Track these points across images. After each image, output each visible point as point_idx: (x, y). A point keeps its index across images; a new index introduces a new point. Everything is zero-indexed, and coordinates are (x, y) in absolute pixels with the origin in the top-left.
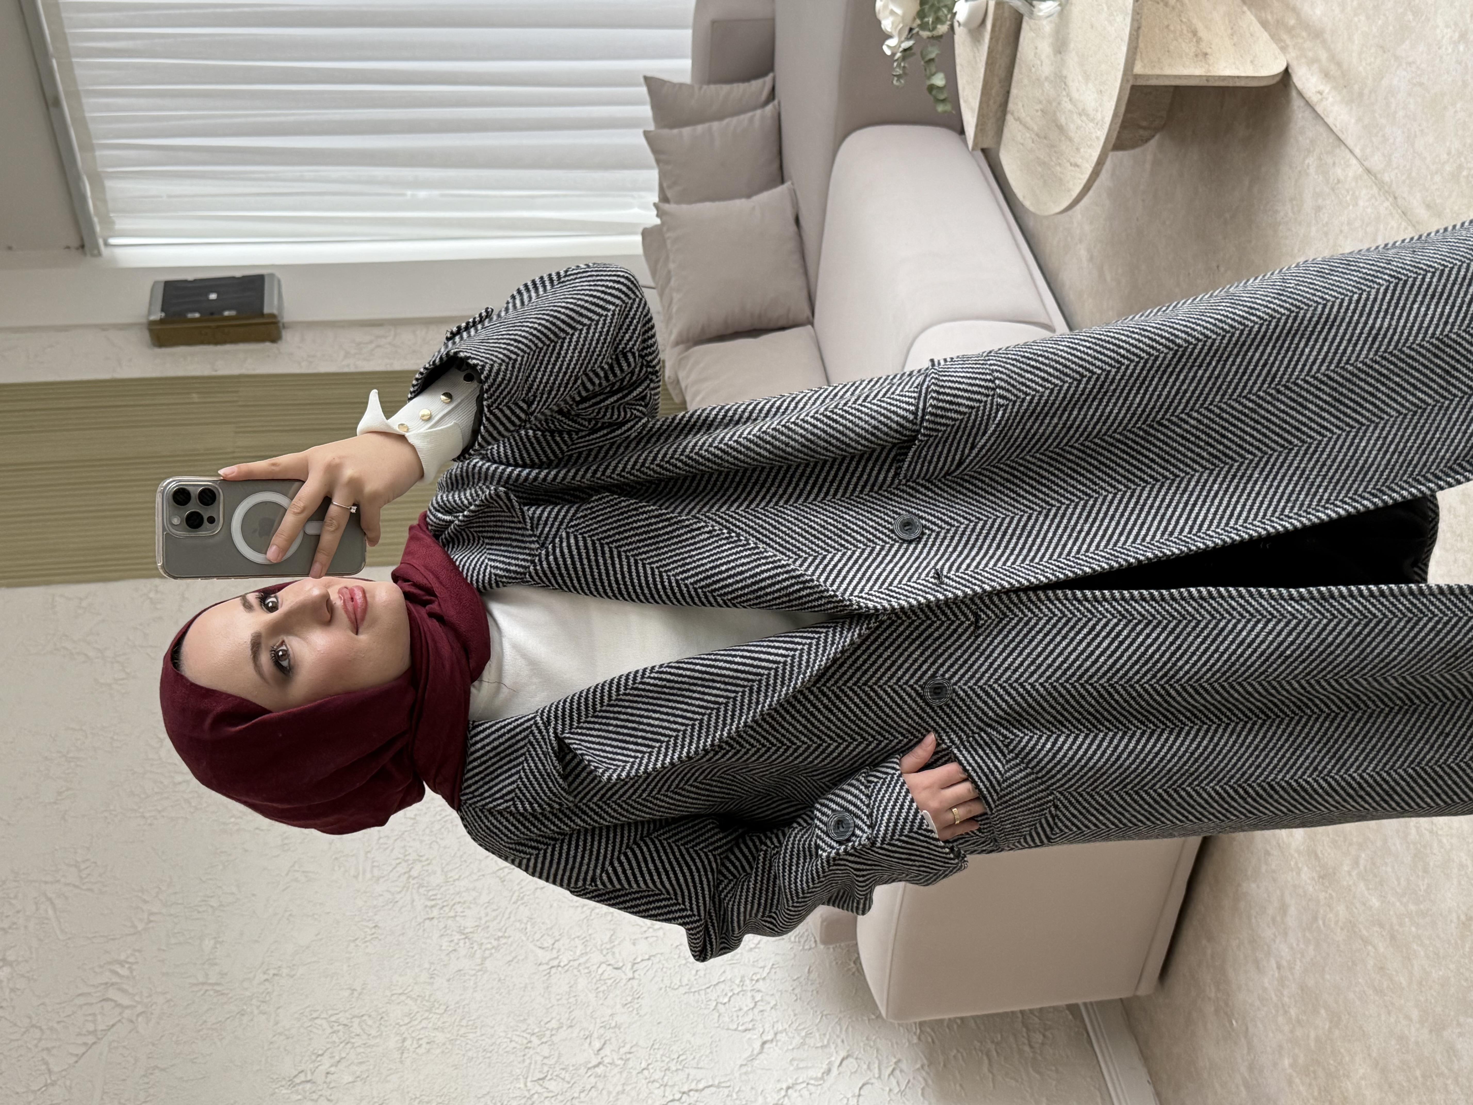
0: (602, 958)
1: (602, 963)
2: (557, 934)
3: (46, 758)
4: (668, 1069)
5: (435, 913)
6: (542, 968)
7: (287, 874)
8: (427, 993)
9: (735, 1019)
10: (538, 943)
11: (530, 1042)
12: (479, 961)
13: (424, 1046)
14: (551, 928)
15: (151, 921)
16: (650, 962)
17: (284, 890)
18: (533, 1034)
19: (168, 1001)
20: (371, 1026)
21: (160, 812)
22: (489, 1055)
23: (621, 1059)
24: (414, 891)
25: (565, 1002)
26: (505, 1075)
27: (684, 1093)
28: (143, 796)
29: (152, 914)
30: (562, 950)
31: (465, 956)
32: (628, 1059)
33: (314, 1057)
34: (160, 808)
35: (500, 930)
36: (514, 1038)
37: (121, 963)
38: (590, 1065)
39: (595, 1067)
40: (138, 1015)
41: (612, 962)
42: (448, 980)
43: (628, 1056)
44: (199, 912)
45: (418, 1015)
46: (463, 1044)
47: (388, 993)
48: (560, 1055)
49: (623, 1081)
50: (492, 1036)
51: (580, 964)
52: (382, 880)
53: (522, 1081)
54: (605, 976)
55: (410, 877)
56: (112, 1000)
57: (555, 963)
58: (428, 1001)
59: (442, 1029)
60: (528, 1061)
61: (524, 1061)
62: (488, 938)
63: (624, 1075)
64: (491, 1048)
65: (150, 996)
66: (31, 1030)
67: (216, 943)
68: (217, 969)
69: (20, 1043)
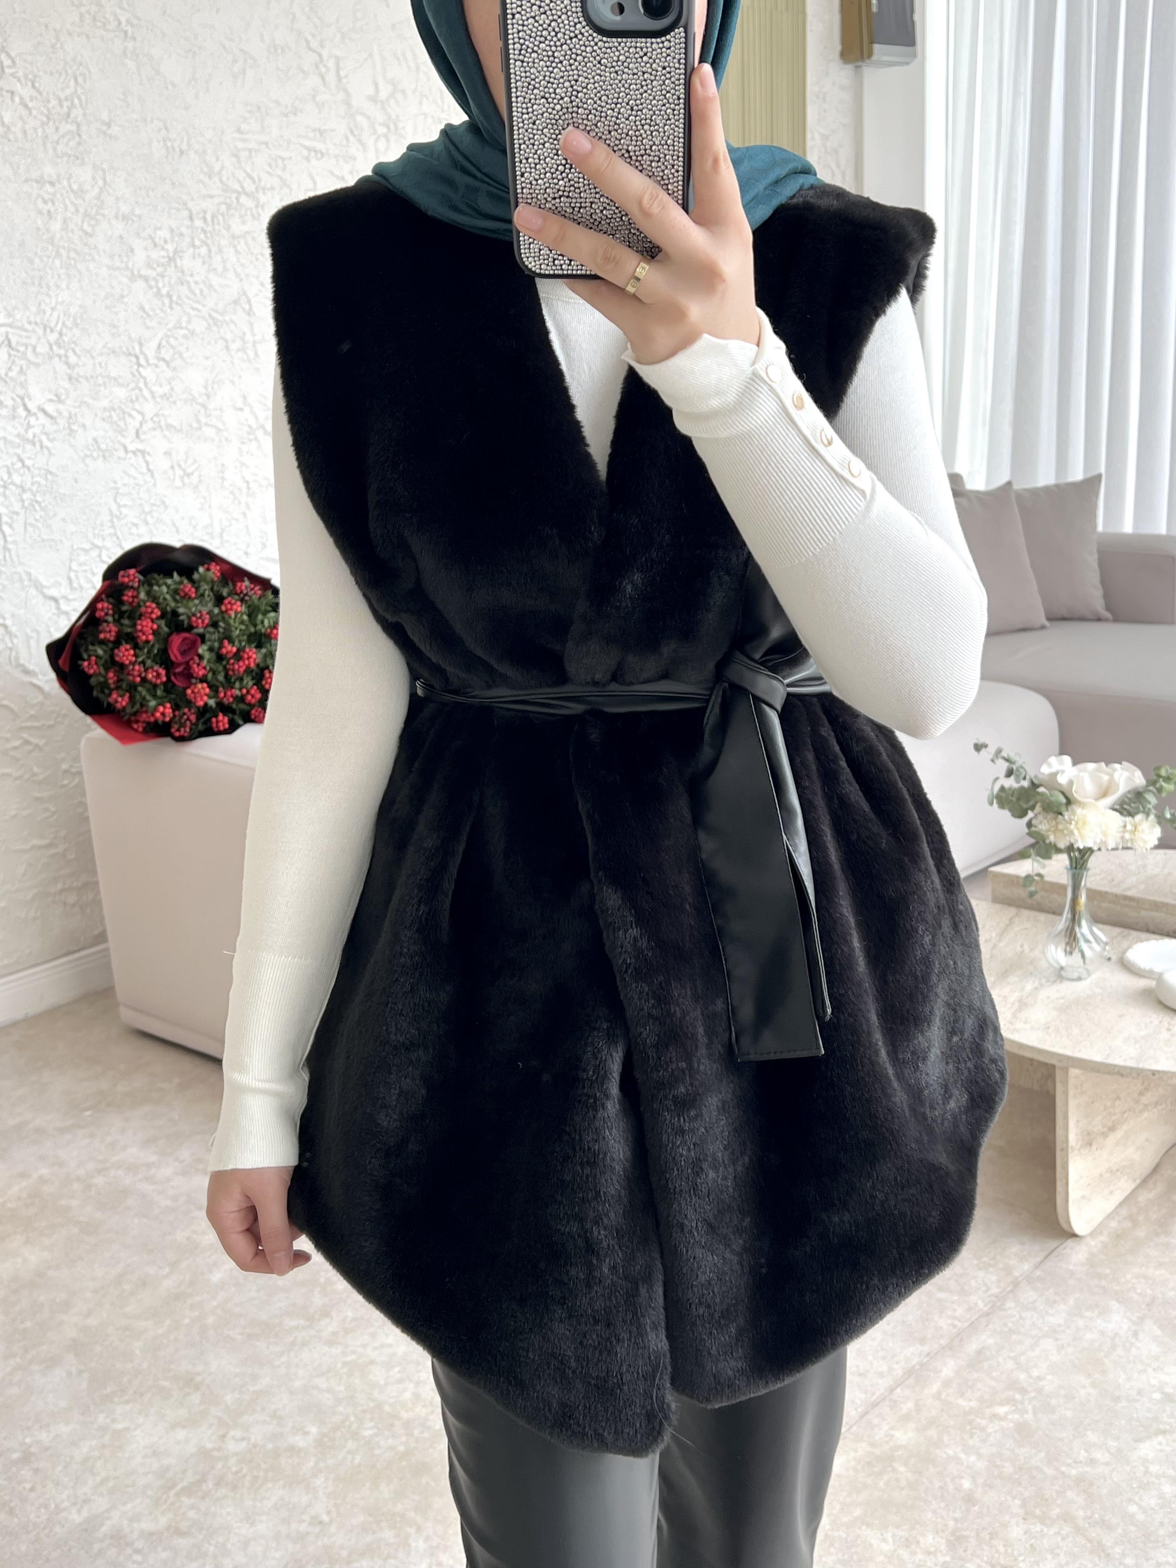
2: (175, 364)
6: (137, 346)
7: (241, 50)
8: (106, 212)
10: (164, 343)
35: (179, 297)
36: (55, 314)
38: (26, 400)
39: (25, 405)
41: (145, 428)
42: (121, 237)
43: (38, 444)
45: (81, 201)
46: (48, 253)
47: (104, 166)
48: (37, 365)
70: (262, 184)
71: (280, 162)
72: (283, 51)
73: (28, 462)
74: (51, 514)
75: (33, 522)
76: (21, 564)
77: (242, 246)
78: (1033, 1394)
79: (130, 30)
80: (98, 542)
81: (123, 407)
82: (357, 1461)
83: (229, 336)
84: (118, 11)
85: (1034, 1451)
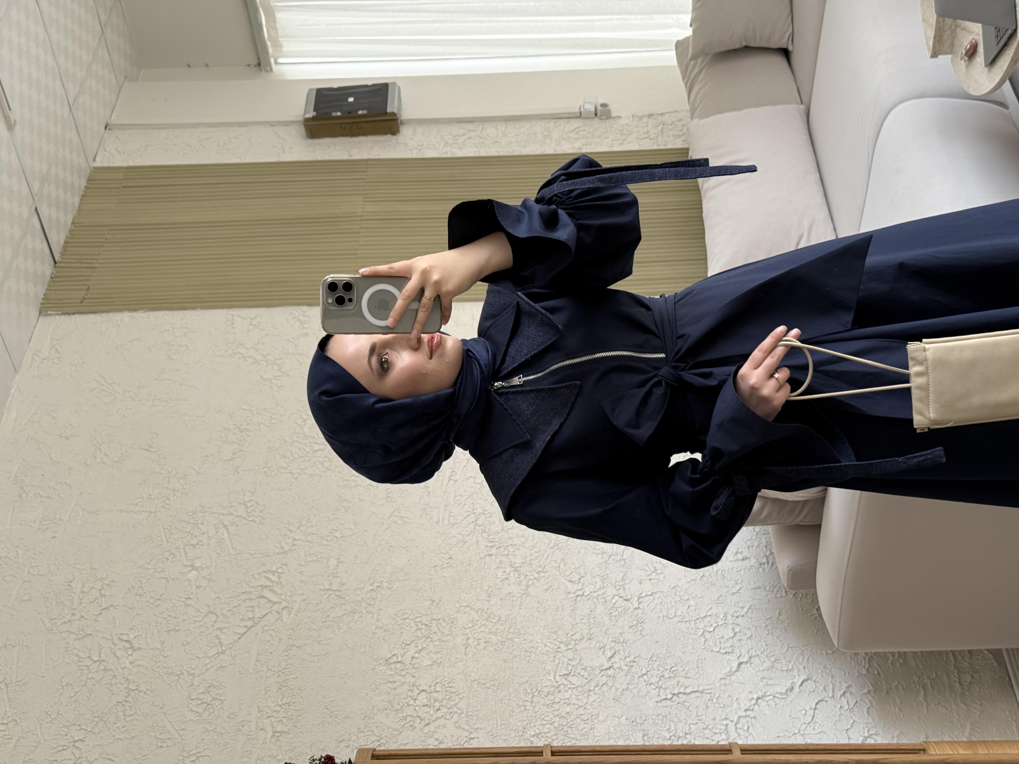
0: (616, 592)
1: (616, 595)
2: (582, 572)
3: (225, 429)
4: (663, 676)
5: (494, 551)
6: (570, 596)
7: (389, 518)
8: (486, 608)
9: (718, 644)
10: (568, 578)
11: (559, 648)
12: (524, 588)
13: (482, 644)
14: (578, 568)
15: (294, 545)
16: (653, 597)
17: (386, 529)
18: (561, 642)
19: (304, 600)
20: (444, 627)
21: (302, 470)
22: (528, 654)
23: (627, 665)
24: (479, 535)
25: (586, 621)
26: (540, 669)
27: (674, 694)
28: (291, 458)
29: (295, 540)
30: (586, 584)
31: (514, 583)
32: (632, 666)
33: (403, 646)
34: (302, 467)
35: (540, 567)
36: (548, 644)
37: (273, 573)
38: (603, 668)
39: (607, 669)
40: (283, 609)
41: (623, 595)
42: (501, 599)
43: (632, 664)
44: (327, 540)
45: (479, 622)
46: (511, 646)
47: (458, 606)
48: (581, 659)
49: (627, 681)
50: (532, 641)
51: (598, 595)
52: (455, 526)
53: (552, 674)
54: (618, 605)
55: (476, 525)
56: (265, 597)
57: (581, 593)
58: (486, 613)
59: (496, 634)
60: (557, 661)
61: (554, 661)
62: (531, 571)
63: (629, 677)
64: (530, 650)
65: (292, 596)
66: (210, 615)
67: (338, 562)
68: (338, 580)
69: (202, 623)
74: (679, 661)
75: (685, 672)
76: (714, 683)
79: (376, 585)
84: (364, 591)
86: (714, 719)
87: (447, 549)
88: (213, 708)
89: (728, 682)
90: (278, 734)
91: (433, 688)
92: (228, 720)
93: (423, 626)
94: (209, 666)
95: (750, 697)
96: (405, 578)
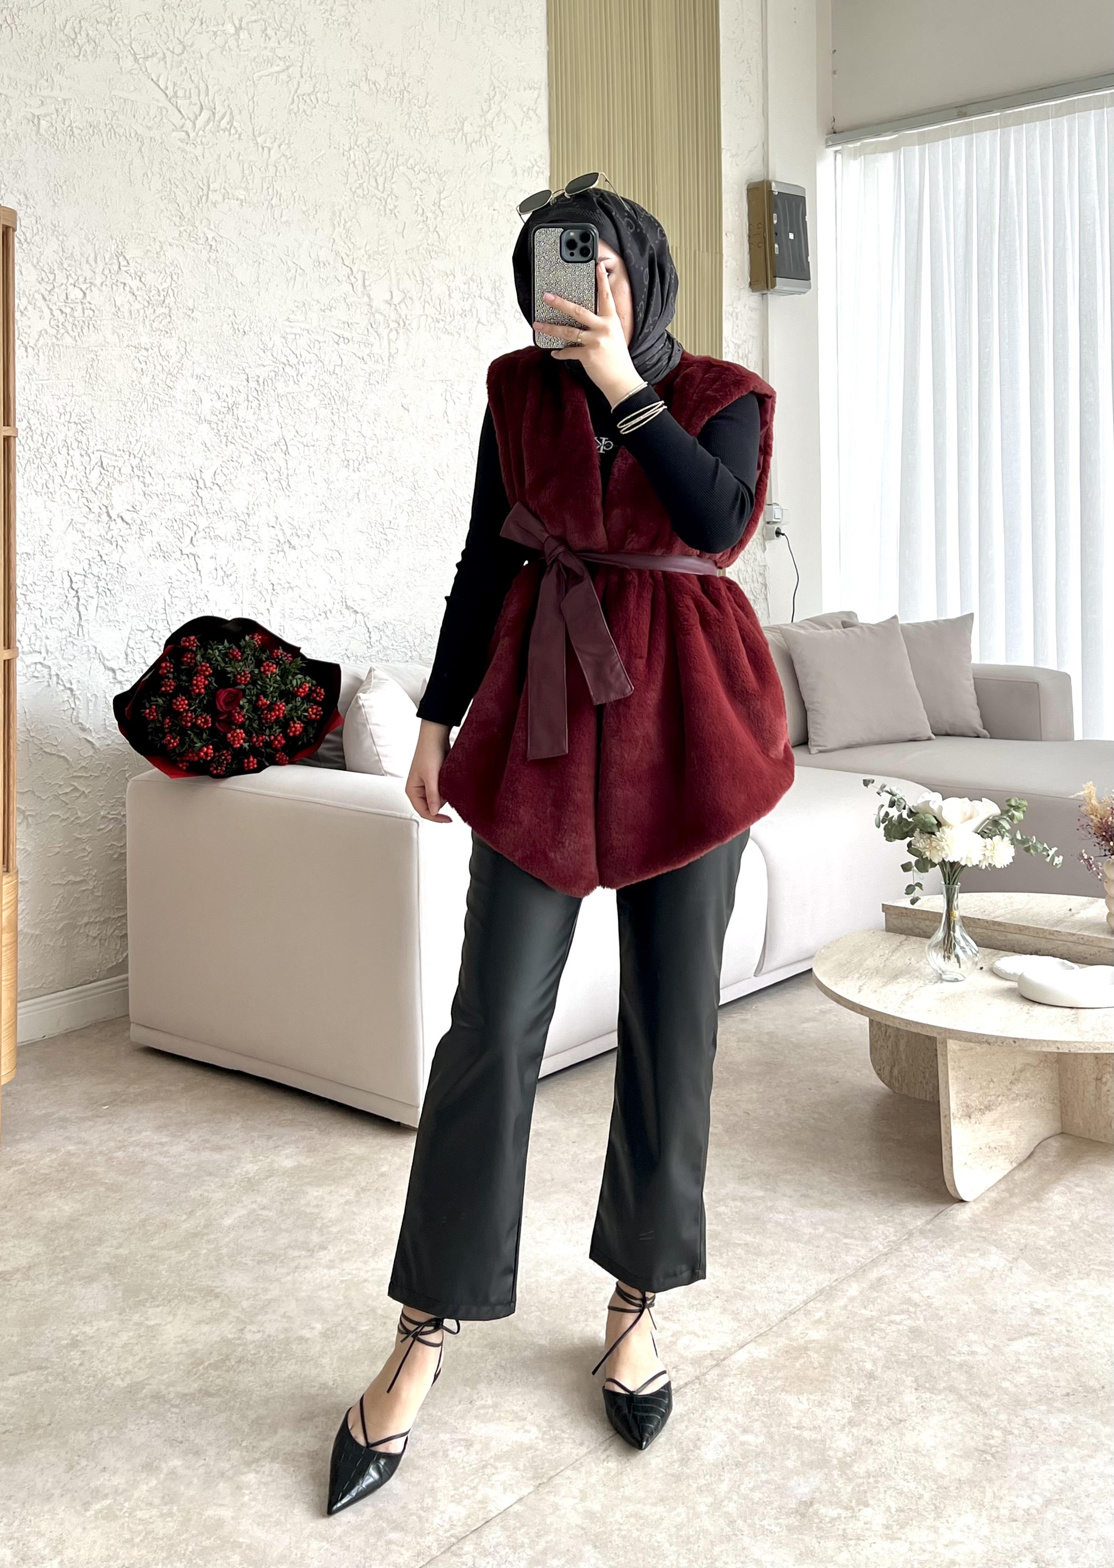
1: (197, 526)
4: (99, 580)
5: (252, 384)
6: (197, 473)
8: (184, 372)
9: (139, 646)
10: (219, 471)
11: (135, 457)
12: (208, 418)
13: (140, 366)
15: (263, 149)
16: (195, 571)
17: (281, 259)
18: (141, 460)
20: (161, 323)
22: (127, 420)
23: (112, 537)
24: (272, 368)
25: (166, 491)
26: (109, 433)
27: (77, 592)
30: (212, 492)
31: (213, 406)
32: (111, 544)
35: (233, 438)
36: (139, 444)
37: (230, 122)
38: (109, 508)
39: (107, 512)
40: (187, 133)
41: (198, 536)
42: (194, 391)
43: (114, 544)
44: (268, 188)
45: (166, 363)
46: (138, 399)
47: (187, 339)
49: (93, 537)
50: (143, 424)
51: (198, 506)
52: (284, 341)
53: (102, 448)
54: (186, 529)
55: (285, 365)
56: (201, 112)
58: (178, 372)
59: (152, 382)
60: (118, 453)
61: (119, 450)
62: (227, 427)
63: (98, 539)
66: (181, 46)
67: (241, 200)
68: (220, 200)
69: (171, 37)
70: (302, 360)
71: (317, 343)
72: (325, 265)
73: (105, 558)
74: (118, 599)
75: (104, 605)
76: (90, 639)
77: (284, 403)
78: (924, 1308)
79: (213, 243)
80: (153, 626)
81: (183, 519)
82: (356, 1348)
83: (269, 470)
84: (206, 230)
85: (925, 1346)
86: (47, 638)
87: (255, 330)
88: (70, 45)
89: (91, 655)
90: (36, 121)
91: (88, 305)
92: (55, 63)
93: (162, 298)
94: (120, 42)
95: (73, 681)
96: (221, 278)
